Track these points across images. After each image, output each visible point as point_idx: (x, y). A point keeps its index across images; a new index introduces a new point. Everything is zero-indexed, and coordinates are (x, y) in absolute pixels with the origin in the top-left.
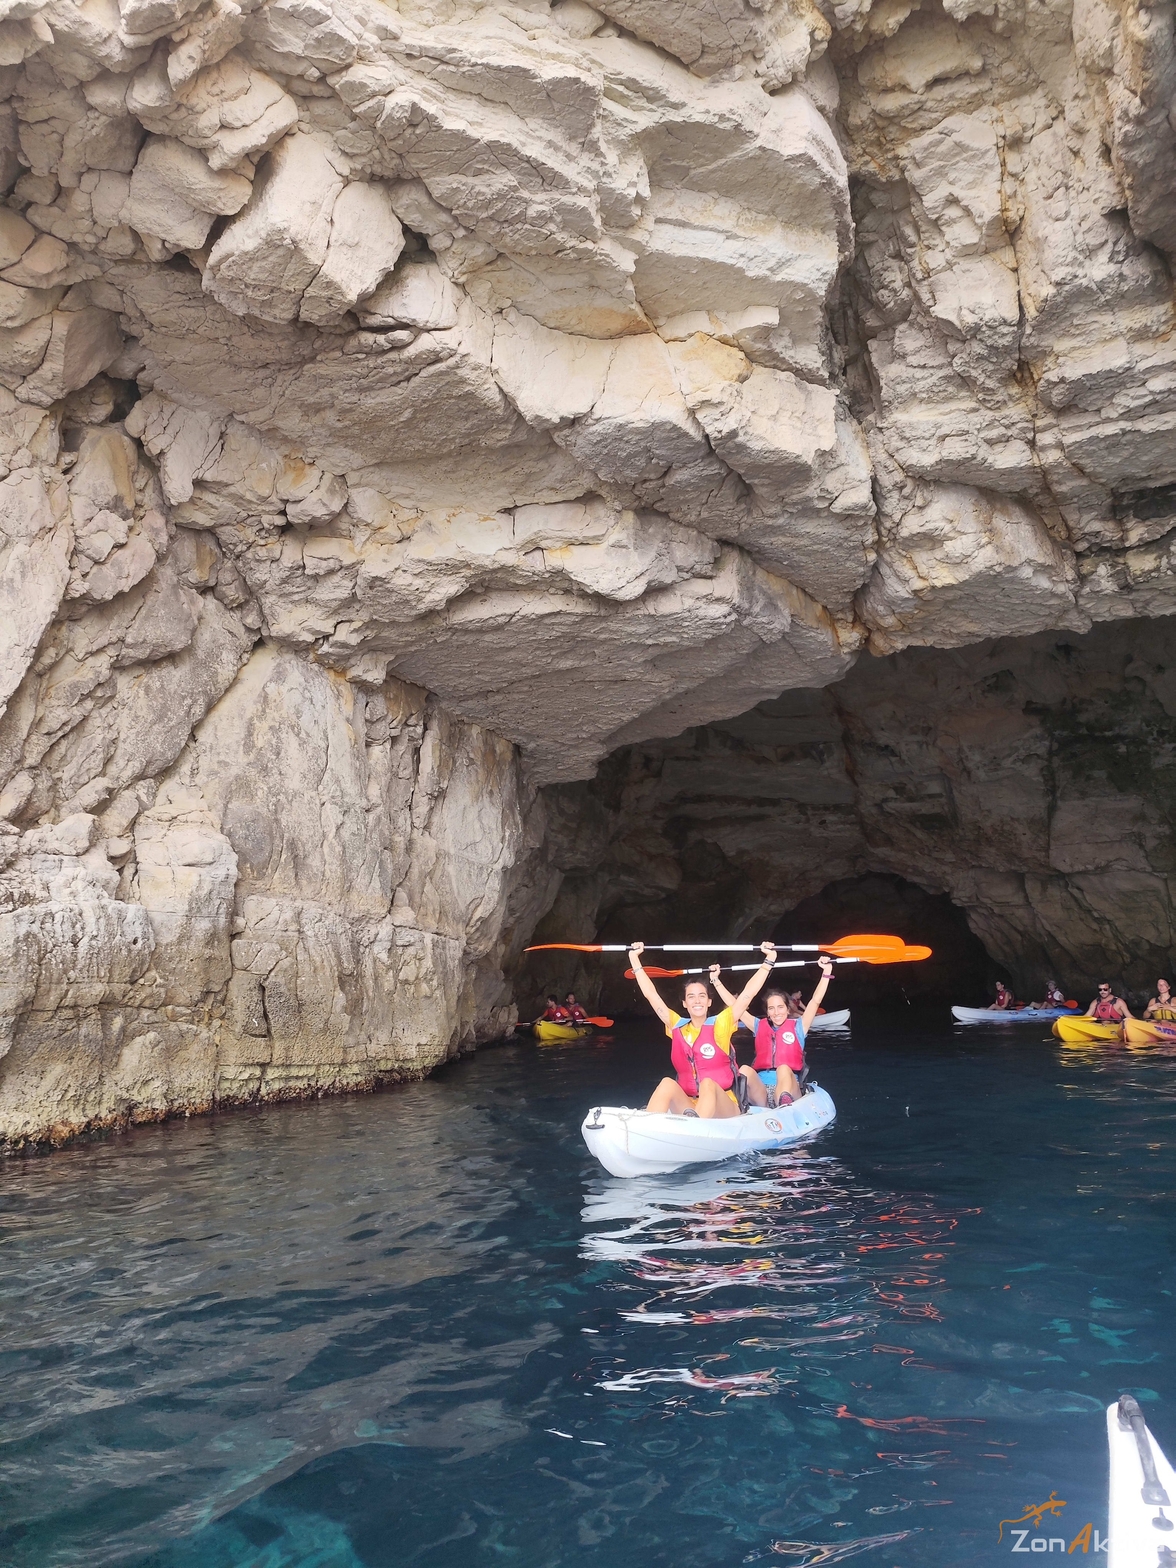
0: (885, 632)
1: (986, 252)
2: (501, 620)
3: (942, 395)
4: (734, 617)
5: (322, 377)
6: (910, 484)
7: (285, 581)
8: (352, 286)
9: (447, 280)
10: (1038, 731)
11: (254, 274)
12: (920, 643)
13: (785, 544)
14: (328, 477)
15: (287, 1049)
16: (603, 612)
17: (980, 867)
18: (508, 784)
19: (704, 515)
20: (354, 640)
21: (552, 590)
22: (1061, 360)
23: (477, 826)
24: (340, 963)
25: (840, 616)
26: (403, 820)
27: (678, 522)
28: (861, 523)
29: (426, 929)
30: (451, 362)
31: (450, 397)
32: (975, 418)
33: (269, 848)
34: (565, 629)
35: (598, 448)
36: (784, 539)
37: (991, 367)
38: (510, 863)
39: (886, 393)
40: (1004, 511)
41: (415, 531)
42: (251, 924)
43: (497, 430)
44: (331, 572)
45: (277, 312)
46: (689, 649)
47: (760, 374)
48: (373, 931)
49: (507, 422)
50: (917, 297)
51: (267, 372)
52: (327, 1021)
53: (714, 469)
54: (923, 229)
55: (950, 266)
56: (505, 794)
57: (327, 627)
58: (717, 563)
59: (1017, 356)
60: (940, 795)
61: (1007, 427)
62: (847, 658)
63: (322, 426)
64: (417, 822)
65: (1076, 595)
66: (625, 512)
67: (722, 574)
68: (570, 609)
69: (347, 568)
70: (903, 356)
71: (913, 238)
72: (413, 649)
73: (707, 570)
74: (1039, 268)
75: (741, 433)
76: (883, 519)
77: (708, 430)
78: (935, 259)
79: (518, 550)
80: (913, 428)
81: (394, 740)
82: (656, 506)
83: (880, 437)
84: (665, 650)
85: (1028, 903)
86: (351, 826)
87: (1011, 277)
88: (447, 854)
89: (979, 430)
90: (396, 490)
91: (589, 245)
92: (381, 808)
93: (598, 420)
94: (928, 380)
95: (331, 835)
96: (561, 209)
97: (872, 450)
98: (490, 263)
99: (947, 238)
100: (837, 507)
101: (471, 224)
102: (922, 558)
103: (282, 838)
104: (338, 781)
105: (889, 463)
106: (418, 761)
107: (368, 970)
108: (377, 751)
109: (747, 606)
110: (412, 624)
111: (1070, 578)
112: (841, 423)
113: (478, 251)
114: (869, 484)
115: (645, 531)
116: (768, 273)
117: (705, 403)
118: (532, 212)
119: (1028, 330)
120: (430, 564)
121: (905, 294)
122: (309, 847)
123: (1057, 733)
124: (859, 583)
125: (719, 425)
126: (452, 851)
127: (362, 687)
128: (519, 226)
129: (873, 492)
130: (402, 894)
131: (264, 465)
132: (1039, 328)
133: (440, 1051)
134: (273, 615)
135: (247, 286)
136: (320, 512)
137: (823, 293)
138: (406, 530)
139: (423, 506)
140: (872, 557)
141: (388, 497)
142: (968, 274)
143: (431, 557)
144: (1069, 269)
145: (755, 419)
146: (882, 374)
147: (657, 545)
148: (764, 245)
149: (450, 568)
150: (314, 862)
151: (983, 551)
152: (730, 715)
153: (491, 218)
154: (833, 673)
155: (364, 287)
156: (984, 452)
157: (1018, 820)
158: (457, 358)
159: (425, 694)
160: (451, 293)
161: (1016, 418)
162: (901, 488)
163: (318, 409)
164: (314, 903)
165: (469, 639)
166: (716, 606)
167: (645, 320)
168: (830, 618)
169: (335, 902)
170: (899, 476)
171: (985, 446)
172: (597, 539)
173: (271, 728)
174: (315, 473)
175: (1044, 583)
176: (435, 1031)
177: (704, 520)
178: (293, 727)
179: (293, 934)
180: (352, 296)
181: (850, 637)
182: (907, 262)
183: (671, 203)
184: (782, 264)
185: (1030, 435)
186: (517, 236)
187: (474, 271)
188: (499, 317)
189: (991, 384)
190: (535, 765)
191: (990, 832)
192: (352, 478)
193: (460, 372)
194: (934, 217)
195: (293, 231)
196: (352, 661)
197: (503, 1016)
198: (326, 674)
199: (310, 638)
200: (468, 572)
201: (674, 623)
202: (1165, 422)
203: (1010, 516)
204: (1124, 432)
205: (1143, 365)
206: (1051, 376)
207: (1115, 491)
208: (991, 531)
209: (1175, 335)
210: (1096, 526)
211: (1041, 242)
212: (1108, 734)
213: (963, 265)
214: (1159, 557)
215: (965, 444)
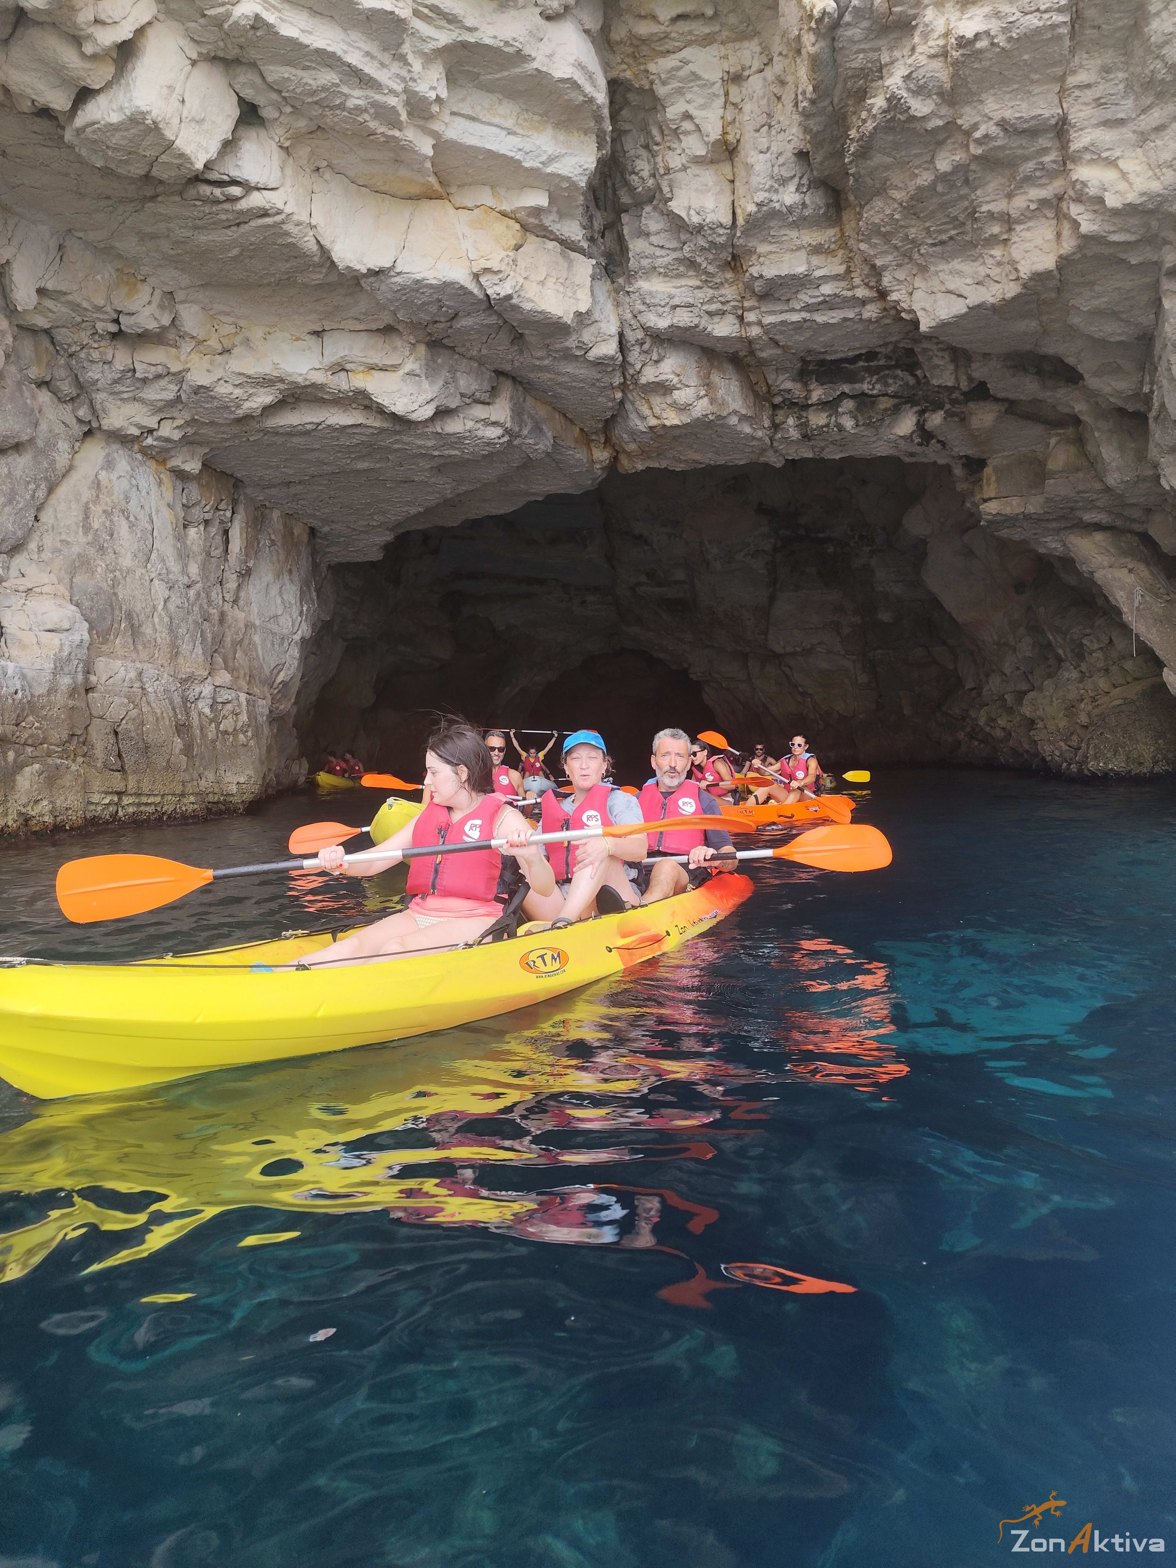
0: (628, 454)
1: (712, 162)
2: (309, 427)
3: (675, 272)
4: (506, 439)
5: (161, 214)
6: (648, 340)
7: (116, 382)
8: (199, 156)
9: (274, 144)
10: (766, 529)
11: (116, 139)
12: (656, 465)
13: (550, 379)
14: (158, 292)
15: (138, 782)
16: (397, 428)
17: (713, 647)
18: (305, 563)
19: (484, 352)
20: (176, 435)
21: (354, 406)
22: (762, 259)
23: (279, 601)
24: (176, 715)
25: (594, 437)
26: (216, 594)
27: (462, 355)
28: (610, 369)
29: (239, 689)
30: (278, 218)
31: (276, 244)
32: (699, 294)
33: (110, 618)
34: (365, 439)
35: (398, 295)
36: (549, 376)
37: (711, 257)
38: (308, 635)
39: (632, 264)
40: (720, 369)
41: (234, 346)
42: (103, 681)
43: (313, 272)
44: (159, 377)
45: (132, 168)
46: (468, 460)
47: (532, 243)
48: (198, 690)
49: (321, 266)
50: (659, 188)
51: (110, 202)
52: (168, 761)
53: (493, 320)
54: (666, 132)
55: (684, 168)
56: (302, 572)
57: (152, 422)
58: (494, 391)
59: (730, 250)
60: (684, 582)
61: (723, 304)
62: (599, 472)
63: (156, 251)
64: (228, 597)
65: (771, 439)
66: (418, 345)
67: (498, 400)
68: (369, 422)
69: (174, 374)
70: (648, 235)
71: (658, 138)
72: (227, 444)
73: (485, 397)
74: (747, 187)
75: (515, 296)
76: (628, 367)
77: (489, 292)
78: (675, 161)
79: (327, 370)
80: (653, 297)
81: (207, 522)
82: (445, 341)
83: (627, 299)
84: (449, 460)
85: (749, 680)
86: (175, 600)
87: (727, 187)
88: (253, 625)
89: (702, 304)
90: (218, 307)
91: (397, 133)
92: (200, 585)
93: (399, 274)
94: (665, 259)
95: (160, 607)
96: (375, 104)
97: (620, 309)
98: (311, 133)
99: (683, 145)
100: (592, 355)
101: (298, 104)
102: (657, 401)
103: (121, 609)
104: (163, 561)
105: (632, 322)
106: (227, 542)
107: (195, 722)
108: (192, 532)
109: (517, 429)
110: (229, 425)
111: (766, 426)
112: (597, 284)
113: (302, 124)
114: (616, 339)
115: (435, 361)
116: (540, 166)
117: (487, 270)
118: (351, 103)
119: (738, 234)
120: (250, 377)
121: (651, 182)
122: (142, 617)
123: (781, 532)
124: (609, 414)
125: (497, 289)
126: (257, 623)
127: (180, 475)
128: (338, 112)
129: (620, 342)
130: (219, 659)
131: (99, 277)
132: (746, 232)
133: (256, 789)
134: (104, 410)
135: (108, 147)
136: (152, 325)
137: (583, 184)
138: (227, 344)
139: (242, 323)
140: (619, 395)
141: (211, 313)
142: (697, 178)
143: (251, 372)
144: (766, 195)
145: (527, 284)
146: (631, 246)
147: (445, 374)
148: (538, 143)
149: (266, 382)
150: (147, 630)
151: (701, 401)
152: (502, 512)
153: (316, 103)
154: (588, 483)
155: (209, 156)
156: (704, 322)
157: (745, 607)
158: (283, 216)
159: (233, 481)
160: (277, 155)
161: (729, 297)
162: (642, 344)
163: (153, 237)
164: (150, 665)
165: (279, 440)
166: (492, 429)
167: (440, 189)
168: (586, 438)
169: (166, 664)
170: (640, 334)
171: (706, 318)
172: (395, 368)
173: (104, 511)
174: (146, 289)
175: (747, 429)
176: (251, 773)
177: (484, 356)
178: (123, 511)
179: (136, 690)
180: (199, 165)
181: (602, 455)
182: (653, 156)
183: (464, 100)
184: (551, 159)
185: (740, 312)
186: (336, 119)
187: (298, 138)
188: (316, 175)
189: (711, 269)
190: (327, 546)
191: (722, 617)
192: (180, 296)
193: (285, 227)
194: (674, 127)
195: (154, 114)
196: (173, 453)
197: (295, 768)
198: (148, 463)
199: (136, 432)
200: (282, 386)
201: (457, 440)
202: (833, 317)
203: (724, 372)
204: (805, 320)
205: (818, 273)
206: (754, 271)
207: (803, 360)
208: (708, 385)
209: (841, 252)
210: (788, 385)
211: (749, 167)
212: (821, 535)
213: (694, 170)
214: (830, 416)
215: (691, 314)
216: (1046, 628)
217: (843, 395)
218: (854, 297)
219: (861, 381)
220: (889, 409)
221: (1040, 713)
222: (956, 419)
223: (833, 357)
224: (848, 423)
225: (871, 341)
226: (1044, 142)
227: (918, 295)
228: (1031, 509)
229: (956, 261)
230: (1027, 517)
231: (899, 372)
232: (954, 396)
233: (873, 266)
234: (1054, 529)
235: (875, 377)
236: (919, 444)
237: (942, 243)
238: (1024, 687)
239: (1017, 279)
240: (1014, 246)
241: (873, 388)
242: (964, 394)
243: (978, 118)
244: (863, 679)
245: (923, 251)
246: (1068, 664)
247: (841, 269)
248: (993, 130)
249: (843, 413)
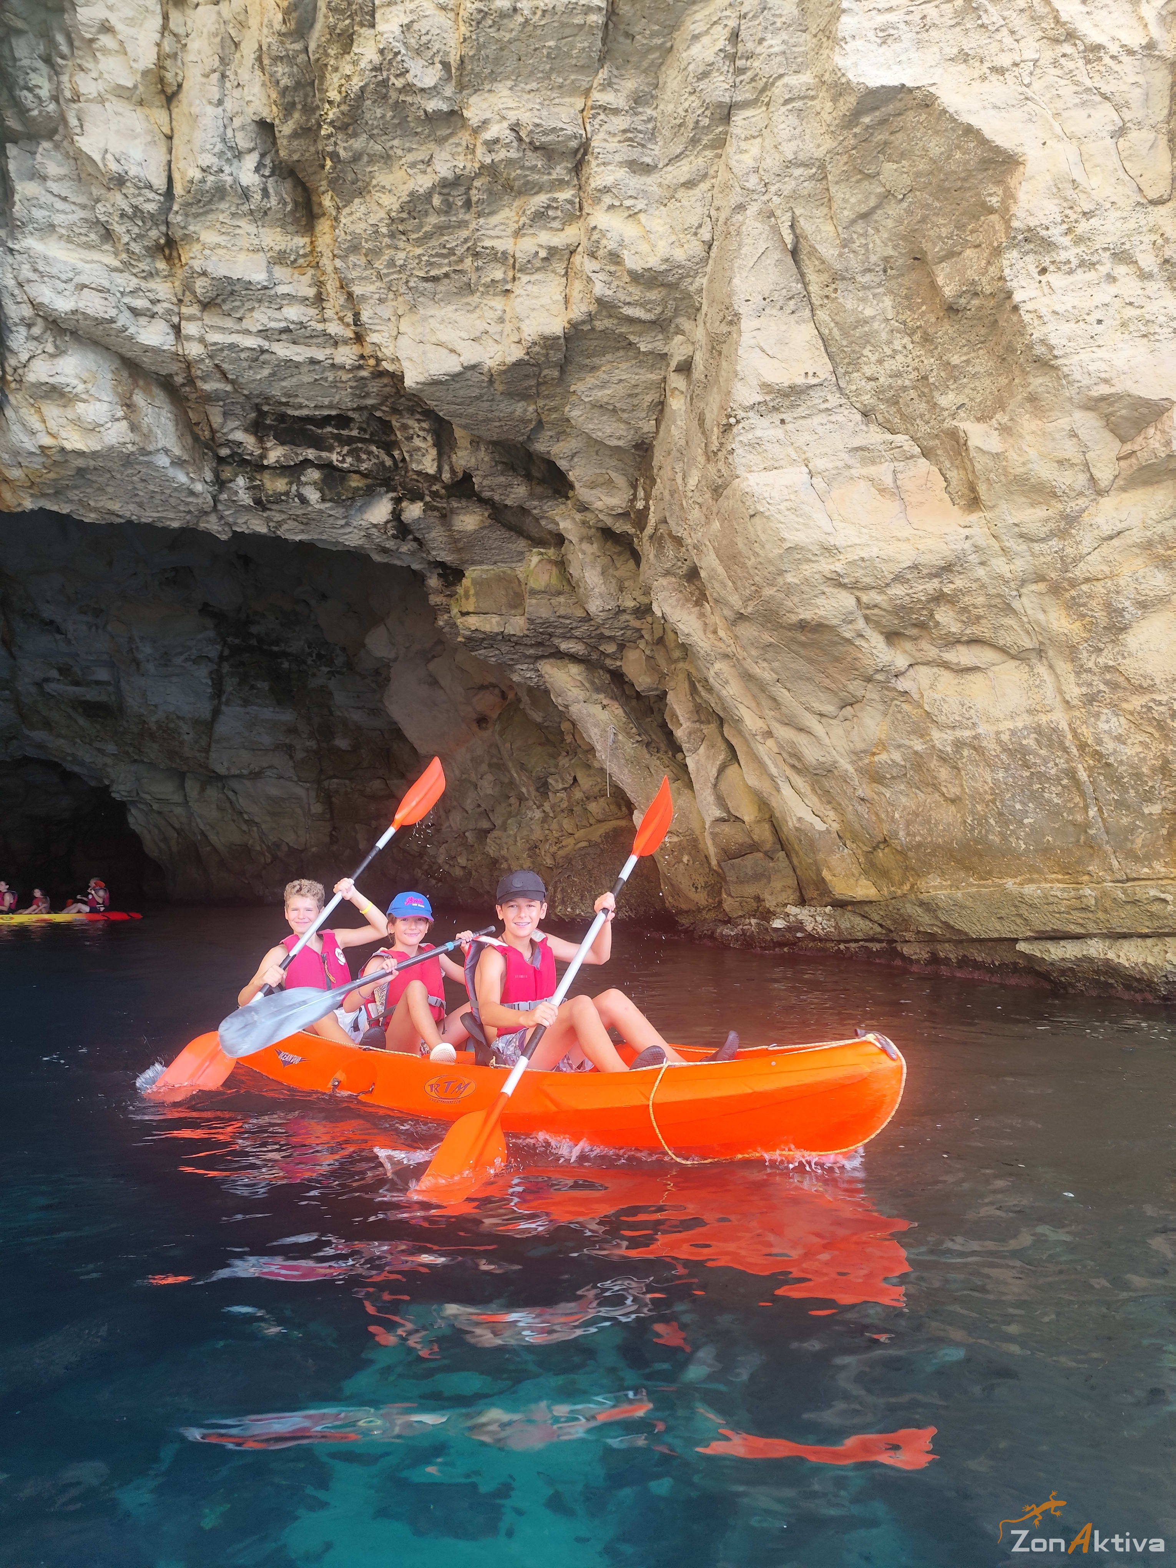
0: (12, 484)
1: (141, 101)
3: (83, 239)
6: (40, 322)
10: (211, 634)
12: (54, 508)
17: (142, 762)
22: (207, 252)
32: (118, 279)
37: (136, 230)
39: (19, 211)
40: (146, 391)
50: (63, 118)
54: (76, 44)
55: (101, 99)
59: (164, 228)
60: (108, 683)
61: (152, 302)
65: (215, 500)
70: (44, 178)
71: (64, 49)
74: (189, 147)
76: (8, 355)
78: (87, 85)
80: (48, 263)
83: (9, 259)
85: (186, 803)
87: (163, 142)
89: (122, 293)
94: (68, 216)
99: (101, 67)
102: (51, 412)
105: (16, 291)
111: (208, 479)
119: (176, 207)
121: (51, 107)
123: (229, 639)
132: (186, 208)
142: (120, 118)
144: (215, 161)
146: (17, 187)
151: (117, 423)
156: (124, 319)
157: (183, 718)
161: (161, 296)
162: (30, 326)
170: (27, 311)
171: (127, 314)
175: (181, 477)
182: (56, 73)
185: (176, 320)
189: (136, 248)
191: (154, 727)
194: (88, 36)
202: (299, 353)
203: (153, 397)
204: (263, 351)
205: (282, 289)
206: (197, 265)
207: (257, 408)
208: (129, 406)
209: (310, 272)
210: (239, 436)
211: (194, 118)
212: (275, 649)
213: (115, 105)
214: (291, 483)
215: (106, 303)
216: (510, 765)
217: (307, 463)
218: (325, 334)
219: (330, 449)
220: (362, 489)
221: (504, 852)
222: (436, 513)
223: (297, 413)
224: (313, 495)
225: (345, 399)
226: (560, 171)
227: (403, 341)
228: (509, 630)
229: (451, 308)
230: (506, 638)
231: (374, 449)
232: (434, 488)
233: (350, 295)
234: (529, 657)
235: (346, 448)
236: (393, 536)
237: (435, 279)
238: (485, 825)
239: (519, 342)
240: (519, 300)
241: (343, 461)
242: (446, 487)
243: (488, 115)
244: (317, 808)
245: (412, 284)
246: (531, 803)
247: (311, 292)
248: (507, 135)
249: (306, 484)
